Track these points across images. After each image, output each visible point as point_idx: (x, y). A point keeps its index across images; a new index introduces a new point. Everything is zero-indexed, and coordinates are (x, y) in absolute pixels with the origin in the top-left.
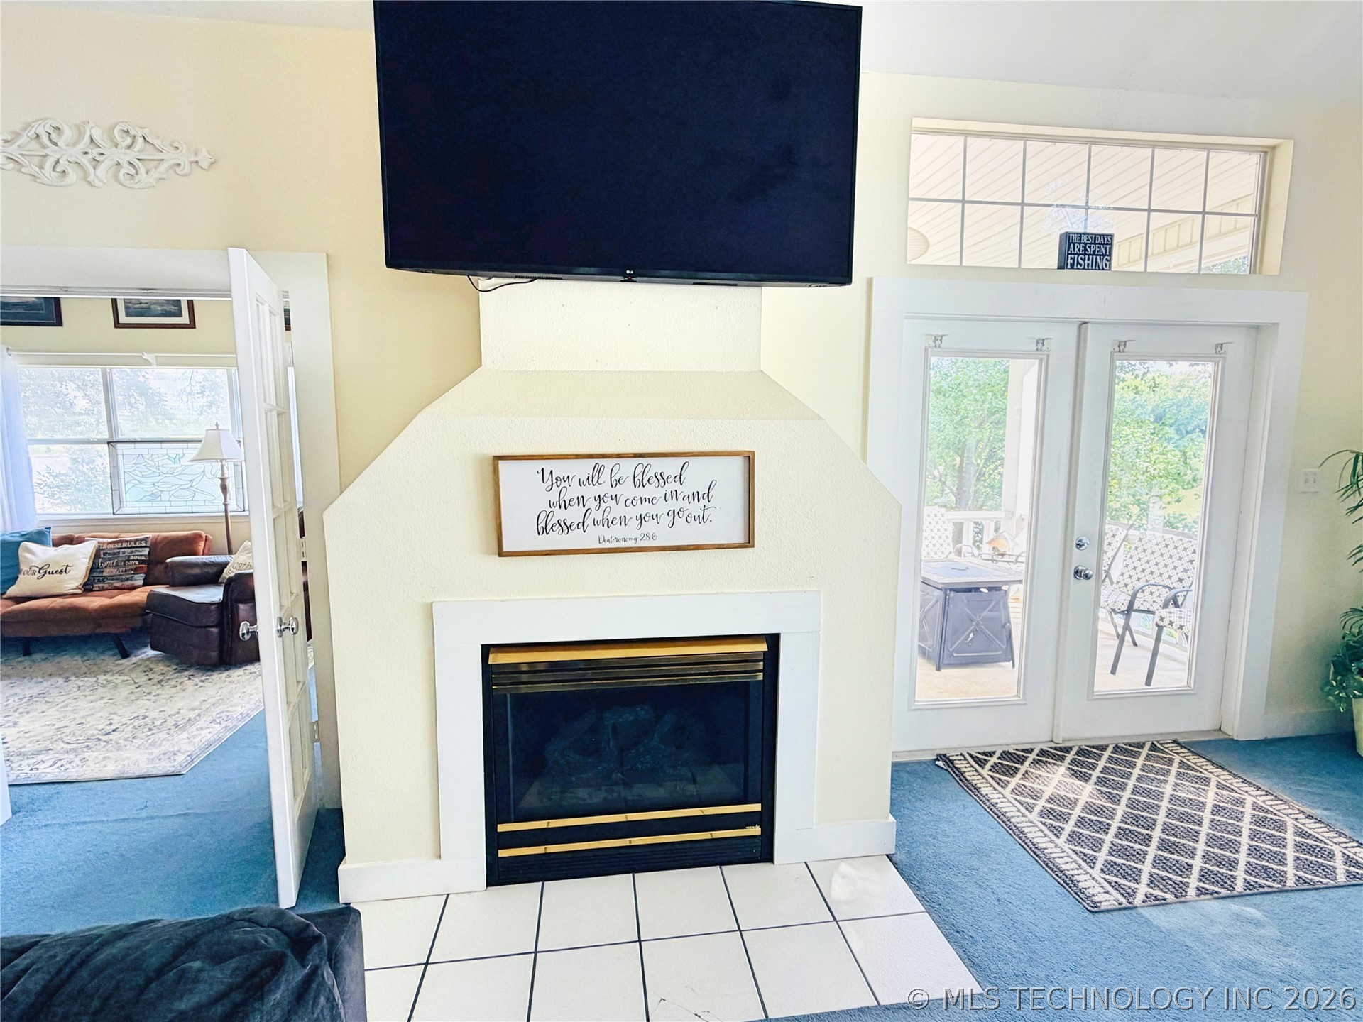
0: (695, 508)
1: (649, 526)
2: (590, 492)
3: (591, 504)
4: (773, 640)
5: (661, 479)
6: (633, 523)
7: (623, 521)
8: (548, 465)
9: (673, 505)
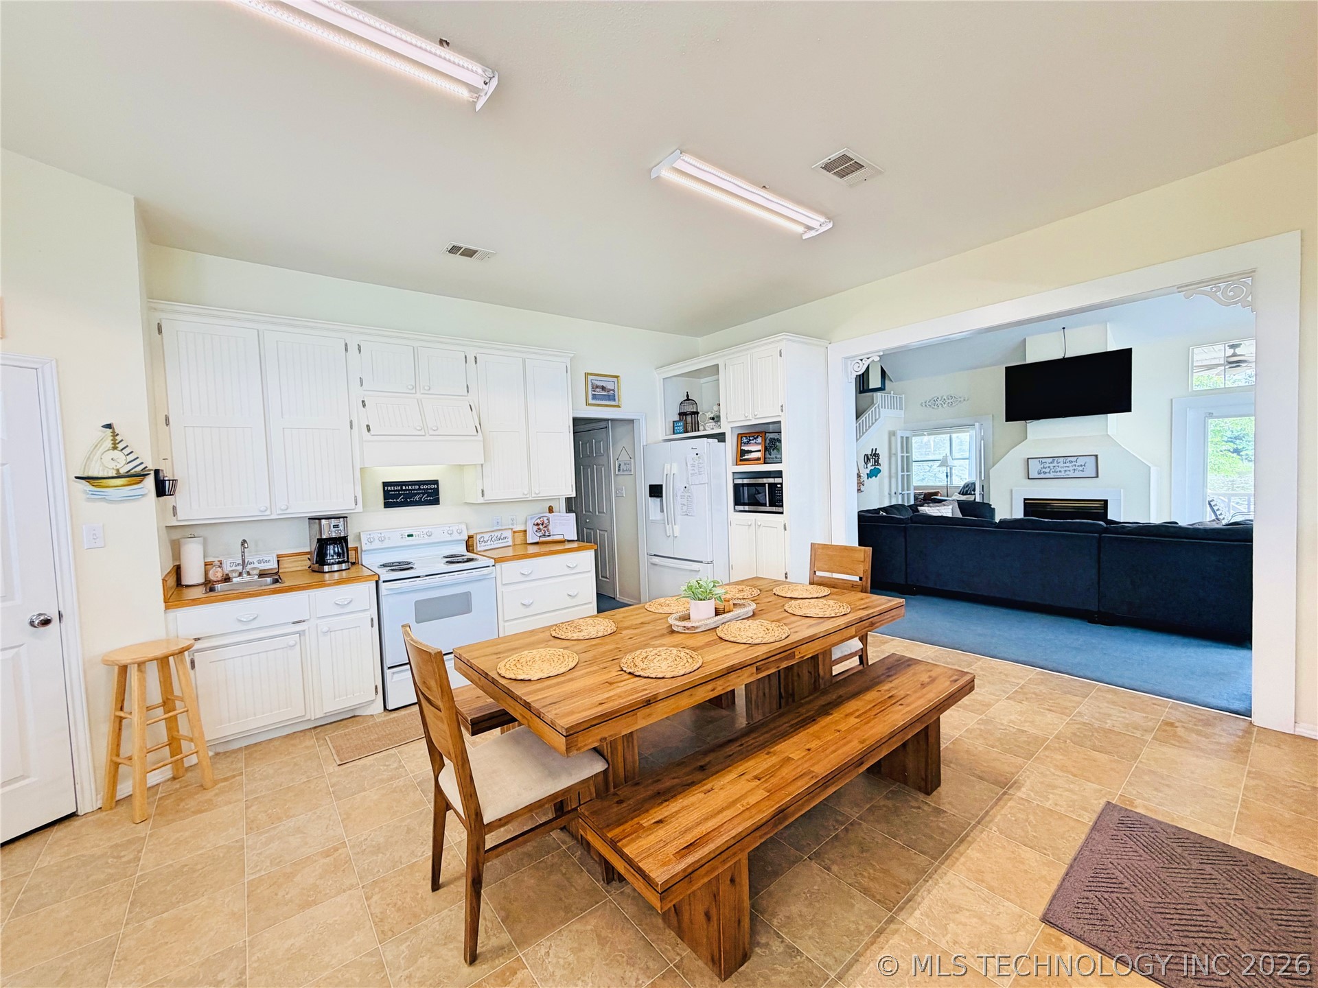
0: (1081, 468)
1: (1067, 473)
2: (1052, 465)
3: (1052, 468)
4: (1106, 501)
5: (1071, 462)
6: (1063, 472)
7: (1060, 471)
8: (1041, 460)
9: (1074, 468)
